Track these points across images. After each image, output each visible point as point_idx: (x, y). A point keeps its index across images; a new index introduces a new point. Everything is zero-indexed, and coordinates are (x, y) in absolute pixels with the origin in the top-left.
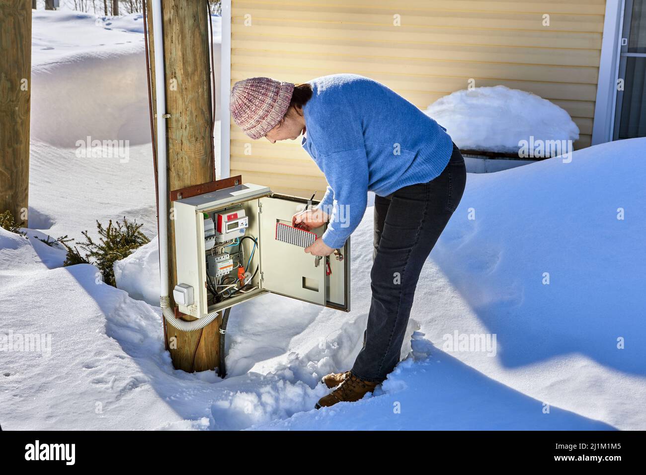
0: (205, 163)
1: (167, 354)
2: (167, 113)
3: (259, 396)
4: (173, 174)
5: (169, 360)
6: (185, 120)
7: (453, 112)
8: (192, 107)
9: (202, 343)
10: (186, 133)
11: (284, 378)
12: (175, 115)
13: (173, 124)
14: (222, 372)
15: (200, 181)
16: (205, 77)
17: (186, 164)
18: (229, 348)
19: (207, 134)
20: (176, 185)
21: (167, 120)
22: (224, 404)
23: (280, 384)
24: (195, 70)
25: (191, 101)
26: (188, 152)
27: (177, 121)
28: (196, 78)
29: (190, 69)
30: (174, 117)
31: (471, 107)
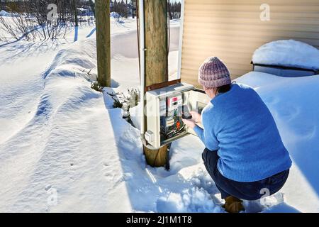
0: (163, 73)
1: (144, 156)
2: (145, 48)
3: (182, 195)
4: (147, 78)
5: (144, 160)
6: (154, 52)
7: (270, 50)
8: (157, 45)
9: (159, 154)
10: (154, 58)
11: (195, 185)
12: (149, 49)
13: (148, 54)
14: (168, 167)
15: (160, 81)
16: (164, 30)
17: (154, 73)
18: (172, 155)
19: (165, 59)
20: (149, 83)
21: (145, 51)
22: (164, 199)
23: (193, 189)
24: (160, 26)
25: (157, 42)
26: (156, 68)
27: (150, 52)
28: (160, 31)
29: (157, 26)
30: (149, 50)
31: (278, 48)
